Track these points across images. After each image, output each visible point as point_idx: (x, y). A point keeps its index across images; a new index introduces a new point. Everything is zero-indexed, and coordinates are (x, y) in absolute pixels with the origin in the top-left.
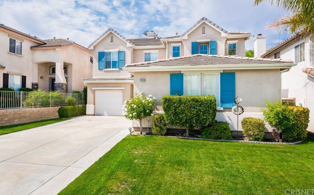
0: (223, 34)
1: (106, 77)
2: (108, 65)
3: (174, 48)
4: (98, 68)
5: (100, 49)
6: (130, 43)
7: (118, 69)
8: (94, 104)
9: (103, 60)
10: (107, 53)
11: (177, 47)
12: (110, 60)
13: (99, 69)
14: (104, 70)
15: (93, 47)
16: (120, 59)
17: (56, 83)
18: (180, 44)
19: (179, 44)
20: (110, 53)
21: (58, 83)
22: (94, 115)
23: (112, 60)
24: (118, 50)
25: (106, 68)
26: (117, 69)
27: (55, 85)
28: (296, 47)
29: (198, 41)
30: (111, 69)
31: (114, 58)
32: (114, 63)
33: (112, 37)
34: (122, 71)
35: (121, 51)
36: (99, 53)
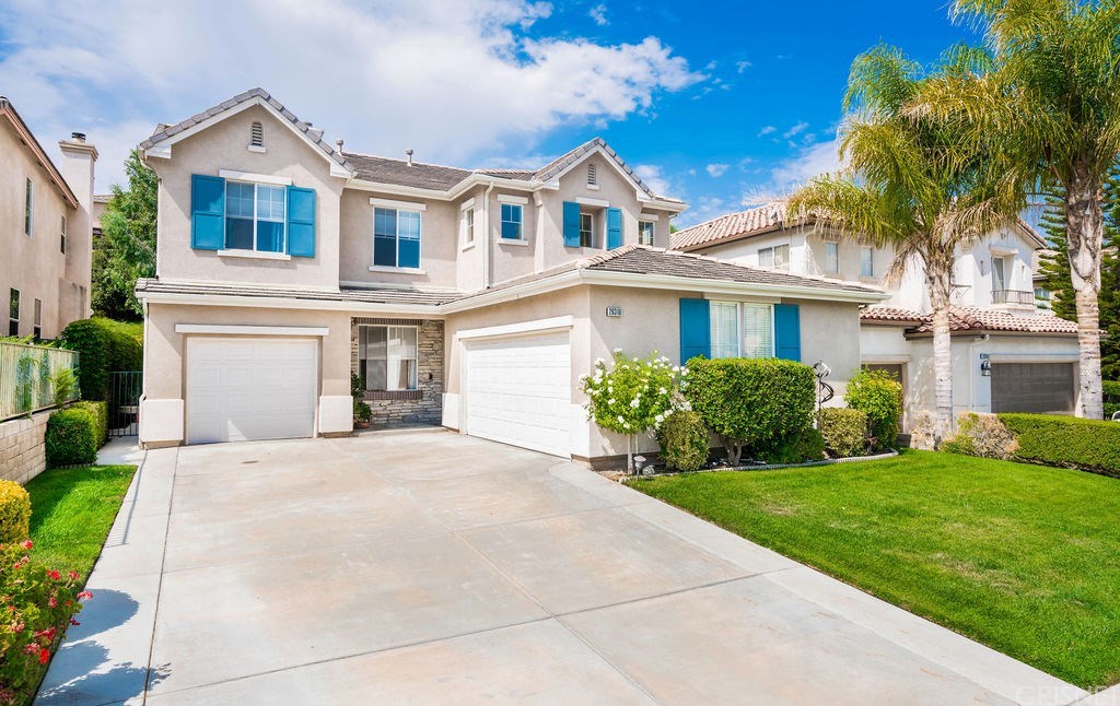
0: (641, 196)
1: (228, 283)
2: (238, 233)
3: (506, 209)
4: (188, 240)
5: (206, 162)
6: (343, 165)
7: (289, 257)
8: (183, 397)
9: (214, 209)
10: (233, 183)
11: (514, 207)
12: (246, 214)
13: (196, 247)
14: (220, 252)
15: (169, 151)
16: (294, 218)
18: (525, 200)
19: (521, 201)
20: (249, 188)
22: (182, 444)
23: (259, 215)
24: (287, 182)
25: (228, 246)
26: (283, 256)
28: (760, 251)
29: (579, 200)
30: (255, 253)
31: (266, 209)
32: (267, 228)
33: (257, 127)
34: (303, 267)
35: (299, 185)
36: (197, 179)
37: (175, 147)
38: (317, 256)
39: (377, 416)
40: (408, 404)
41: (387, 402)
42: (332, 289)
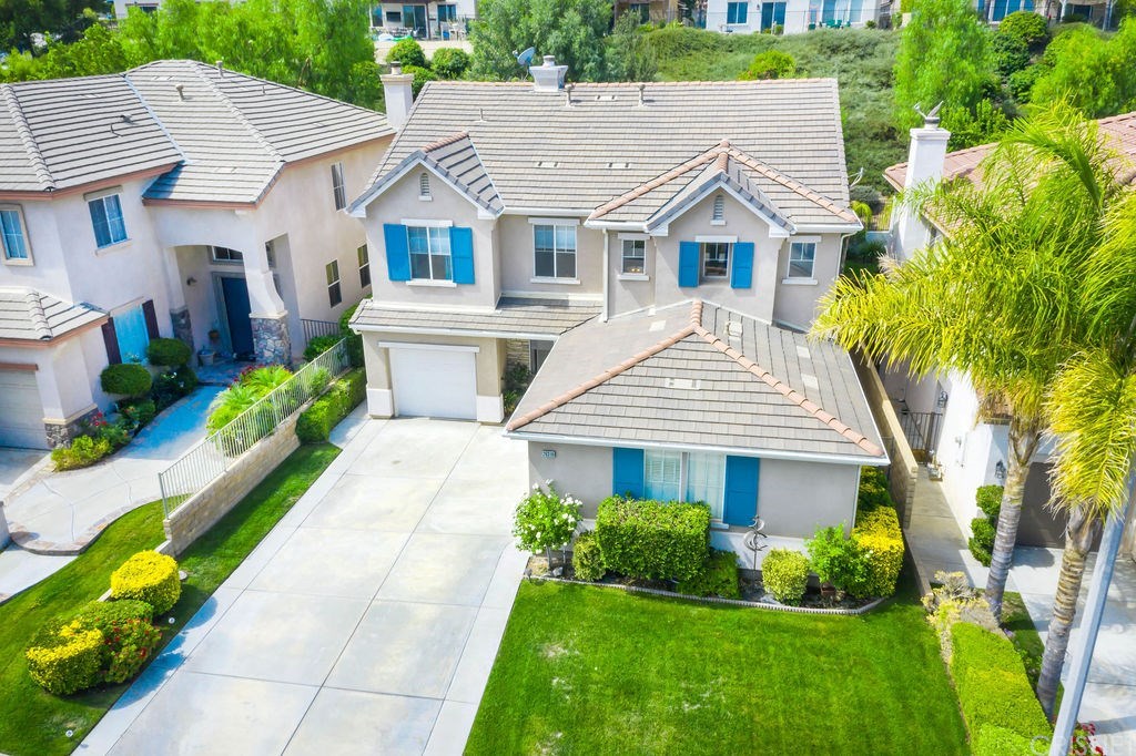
0: (775, 230)
1: (417, 308)
2: (420, 267)
3: (628, 245)
4: (387, 273)
5: (391, 215)
6: (487, 209)
7: (455, 285)
8: (390, 387)
10: (412, 228)
11: (636, 242)
12: (424, 250)
13: (392, 278)
14: (408, 283)
15: (365, 211)
16: (456, 252)
17: (255, 319)
18: (647, 236)
19: (643, 237)
20: (422, 230)
21: (263, 320)
22: (393, 417)
23: (432, 251)
24: (449, 224)
25: (414, 276)
26: (449, 283)
27: (253, 323)
29: (700, 239)
30: (431, 282)
31: (441, 246)
32: (439, 260)
33: (425, 175)
34: (466, 289)
35: (458, 226)
36: (387, 227)
37: (368, 208)
38: (476, 282)
42: (491, 309)
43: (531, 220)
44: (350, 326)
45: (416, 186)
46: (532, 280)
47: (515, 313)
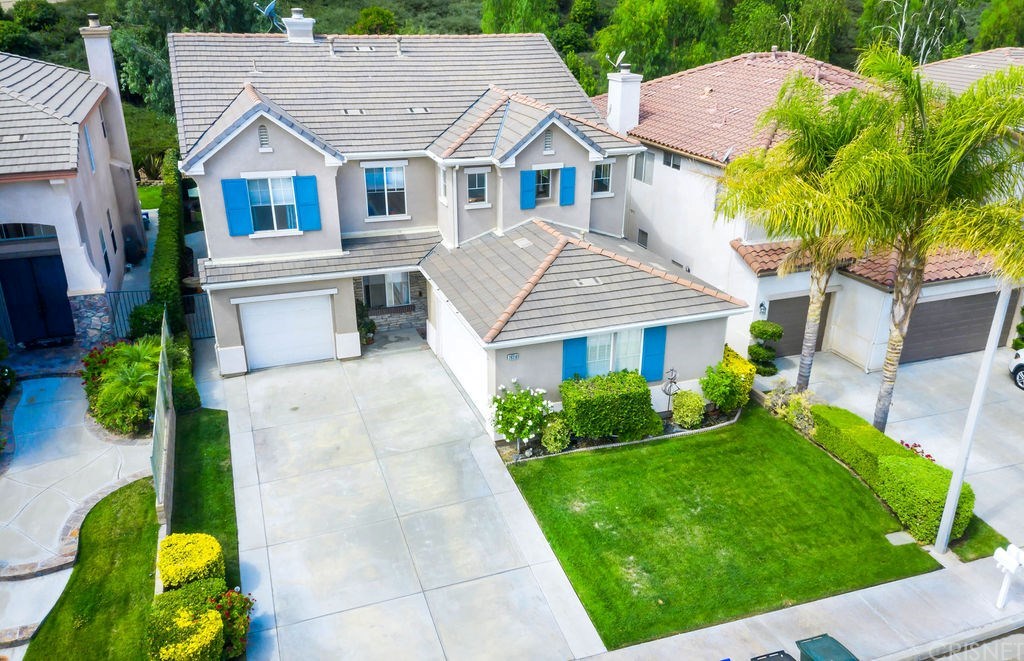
0: (593, 155)
1: (261, 258)
2: (262, 218)
3: (472, 178)
4: (227, 230)
5: (229, 170)
6: (335, 156)
7: (301, 233)
8: (243, 344)
9: (242, 203)
10: (252, 181)
11: (479, 176)
12: (265, 202)
13: (233, 234)
14: (251, 236)
15: (202, 169)
16: (301, 200)
17: (75, 298)
18: (489, 169)
20: (264, 181)
21: (86, 296)
22: (246, 373)
23: (274, 202)
24: (293, 173)
25: (256, 230)
26: (296, 232)
27: (74, 301)
29: (536, 167)
30: (276, 232)
31: (282, 194)
32: (282, 211)
33: (263, 129)
34: (313, 236)
35: (302, 175)
36: (225, 183)
37: (206, 165)
38: (323, 228)
39: (381, 325)
40: (403, 316)
41: (386, 316)
42: (339, 252)
43: (363, 165)
44: (203, 287)
45: (254, 138)
46: (367, 220)
47: (364, 252)
